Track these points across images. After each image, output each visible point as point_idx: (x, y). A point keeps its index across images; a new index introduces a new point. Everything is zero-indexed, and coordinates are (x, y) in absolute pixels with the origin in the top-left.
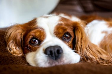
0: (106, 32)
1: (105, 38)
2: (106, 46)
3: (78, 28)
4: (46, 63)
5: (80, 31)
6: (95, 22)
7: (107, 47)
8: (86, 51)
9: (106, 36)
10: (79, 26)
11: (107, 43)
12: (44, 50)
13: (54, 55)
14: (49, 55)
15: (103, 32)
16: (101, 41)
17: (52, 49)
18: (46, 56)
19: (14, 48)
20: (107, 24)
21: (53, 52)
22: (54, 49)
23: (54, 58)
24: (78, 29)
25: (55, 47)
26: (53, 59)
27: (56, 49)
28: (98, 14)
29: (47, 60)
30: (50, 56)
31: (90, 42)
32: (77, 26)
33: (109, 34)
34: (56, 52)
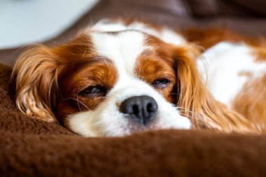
0: (249, 74)
1: (246, 88)
2: (247, 107)
3: (185, 60)
4: (125, 129)
5: (189, 67)
6: (222, 47)
7: (251, 109)
8: (203, 114)
9: (250, 84)
10: (186, 58)
11: (251, 99)
12: (120, 104)
13: (140, 114)
14: (130, 114)
15: (241, 74)
16: (237, 96)
17: (139, 103)
18: (126, 117)
19: (34, 103)
20: (253, 54)
21: (140, 108)
22: (142, 103)
23: (142, 121)
24: (184, 63)
25: (143, 98)
26: (139, 122)
27: (146, 102)
28: (230, 23)
29: (129, 124)
30: (134, 115)
31: (211, 96)
32: (183, 57)
33: (257, 79)
34: (145, 108)
